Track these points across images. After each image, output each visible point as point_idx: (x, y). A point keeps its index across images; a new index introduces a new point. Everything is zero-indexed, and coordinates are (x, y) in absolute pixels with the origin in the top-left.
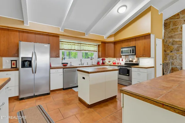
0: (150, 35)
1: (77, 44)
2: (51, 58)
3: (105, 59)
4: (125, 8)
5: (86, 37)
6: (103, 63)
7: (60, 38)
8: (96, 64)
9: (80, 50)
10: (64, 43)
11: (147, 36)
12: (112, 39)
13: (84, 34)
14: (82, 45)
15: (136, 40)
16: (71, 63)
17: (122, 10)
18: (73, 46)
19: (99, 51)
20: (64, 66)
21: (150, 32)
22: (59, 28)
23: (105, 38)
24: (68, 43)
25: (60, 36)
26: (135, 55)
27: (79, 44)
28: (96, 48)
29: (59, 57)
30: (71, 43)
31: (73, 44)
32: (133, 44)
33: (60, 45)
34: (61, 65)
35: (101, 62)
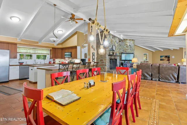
0: (77, 47)
1: (32, 49)
2: (10, 59)
3: (55, 60)
4: (62, 32)
5: (40, 44)
6: (54, 63)
7: (17, 45)
8: (48, 63)
9: (34, 53)
10: (21, 48)
11: (75, 47)
12: (60, 46)
13: (38, 43)
14: (36, 49)
15: (71, 49)
16: (26, 62)
17: (60, 33)
18: (29, 50)
19: (50, 54)
20: (20, 64)
21: (76, 45)
22: (17, 39)
23: (55, 45)
24: (24, 49)
25: (17, 44)
26: (71, 57)
27: (34, 49)
28: (49, 52)
29: (16, 58)
30: (26, 49)
31: (29, 49)
32: (70, 50)
33: (18, 50)
34: (18, 64)
35: (52, 62)
